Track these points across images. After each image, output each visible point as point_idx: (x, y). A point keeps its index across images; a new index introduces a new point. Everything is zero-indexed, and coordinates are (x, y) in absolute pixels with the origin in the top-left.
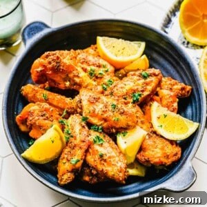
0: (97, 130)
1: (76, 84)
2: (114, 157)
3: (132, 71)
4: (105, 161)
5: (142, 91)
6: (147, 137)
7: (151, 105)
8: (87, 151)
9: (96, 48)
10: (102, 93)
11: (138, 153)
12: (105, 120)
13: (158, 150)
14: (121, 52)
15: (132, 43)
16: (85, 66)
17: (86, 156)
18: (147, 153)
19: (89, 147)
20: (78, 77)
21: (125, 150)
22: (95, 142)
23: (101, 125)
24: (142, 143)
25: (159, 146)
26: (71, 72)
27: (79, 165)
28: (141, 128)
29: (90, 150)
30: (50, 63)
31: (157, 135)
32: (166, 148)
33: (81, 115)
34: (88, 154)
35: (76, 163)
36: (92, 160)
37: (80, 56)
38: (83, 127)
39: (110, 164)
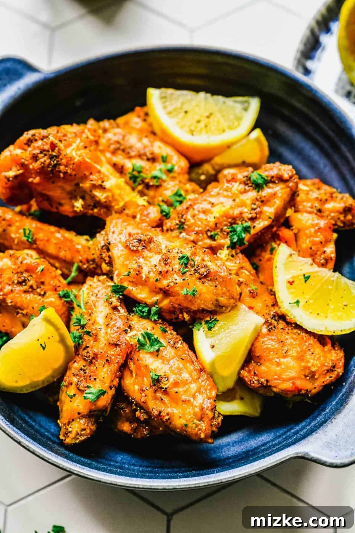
0: (147, 317)
1: (97, 204)
2: (185, 383)
3: (230, 166)
4: (165, 392)
5: (253, 219)
6: (265, 330)
7: (272, 251)
8: (124, 367)
9: (147, 114)
10: (160, 225)
11: (242, 368)
12: (166, 293)
13: (288, 361)
14: (202, 124)
15: (230, 101)
16: (119, 159)
17: (121, 378)
18: (263, 368)
19: (128, 357)
20: (102, 188)
21: (213, 364)
22: (142, 345)
23: (156, 303)
24: (253, 345)
25: (293, 352)
26: (85, 178)
27: (104, 401)
28: (251, 308)
29: (132, 365)
30: (35, 158)
31: (288, 323)
32: (308, 356)
33: (112, 279)
34: (127, 374)
35: (98, 398)
36: (137, 387)
37: (109, 135)
38: (115, 308)
39: (176, 400)
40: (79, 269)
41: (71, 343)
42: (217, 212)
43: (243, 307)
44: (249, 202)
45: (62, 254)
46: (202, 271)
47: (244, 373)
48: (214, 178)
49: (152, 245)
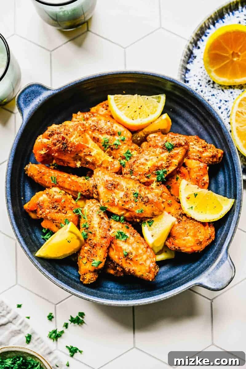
0: (119, 221)
1: (88, 162)
2: (140, 255)
3: (152, 133)
4: (131, 260)
5: (167, 167)
6: (177, 223)
7: (177, 179)
8: (109, 248)
9: (108, 106)
10: (119, 172)
11: (166, 240)
12: (127, 210)
13: (189, 238)
14: (137, 112)
15: (150, 97)
16: (97, 135)
17: (108, 252)
18: (177, 241)
19: (112, 242)
20: (90, 155)
21: (153, 244)
22: (118, 237)
23: (123, 214)
24: (171, 230)
25: (191, 234)
26: (81, 151)
27: (101, 266)
28: (169, 213)
29: (113, 245)
30: (55, 144)
31: (188, 218)
32: (198, 234)
33: (99, 202)
34: (111, 249)
35: (98, 265)
36: (116, 257)
37: (90, 122)
38: (102, 218)
39: (136, 263)
40: (81, 195)
41: (82, 239)
42: (149, 164)
43: (165, 213)
44: (165, 158)
45: (72, 188)
46: (145, 199)
47: (168, 244)
48: (144, 139)
49: (119, 187)
